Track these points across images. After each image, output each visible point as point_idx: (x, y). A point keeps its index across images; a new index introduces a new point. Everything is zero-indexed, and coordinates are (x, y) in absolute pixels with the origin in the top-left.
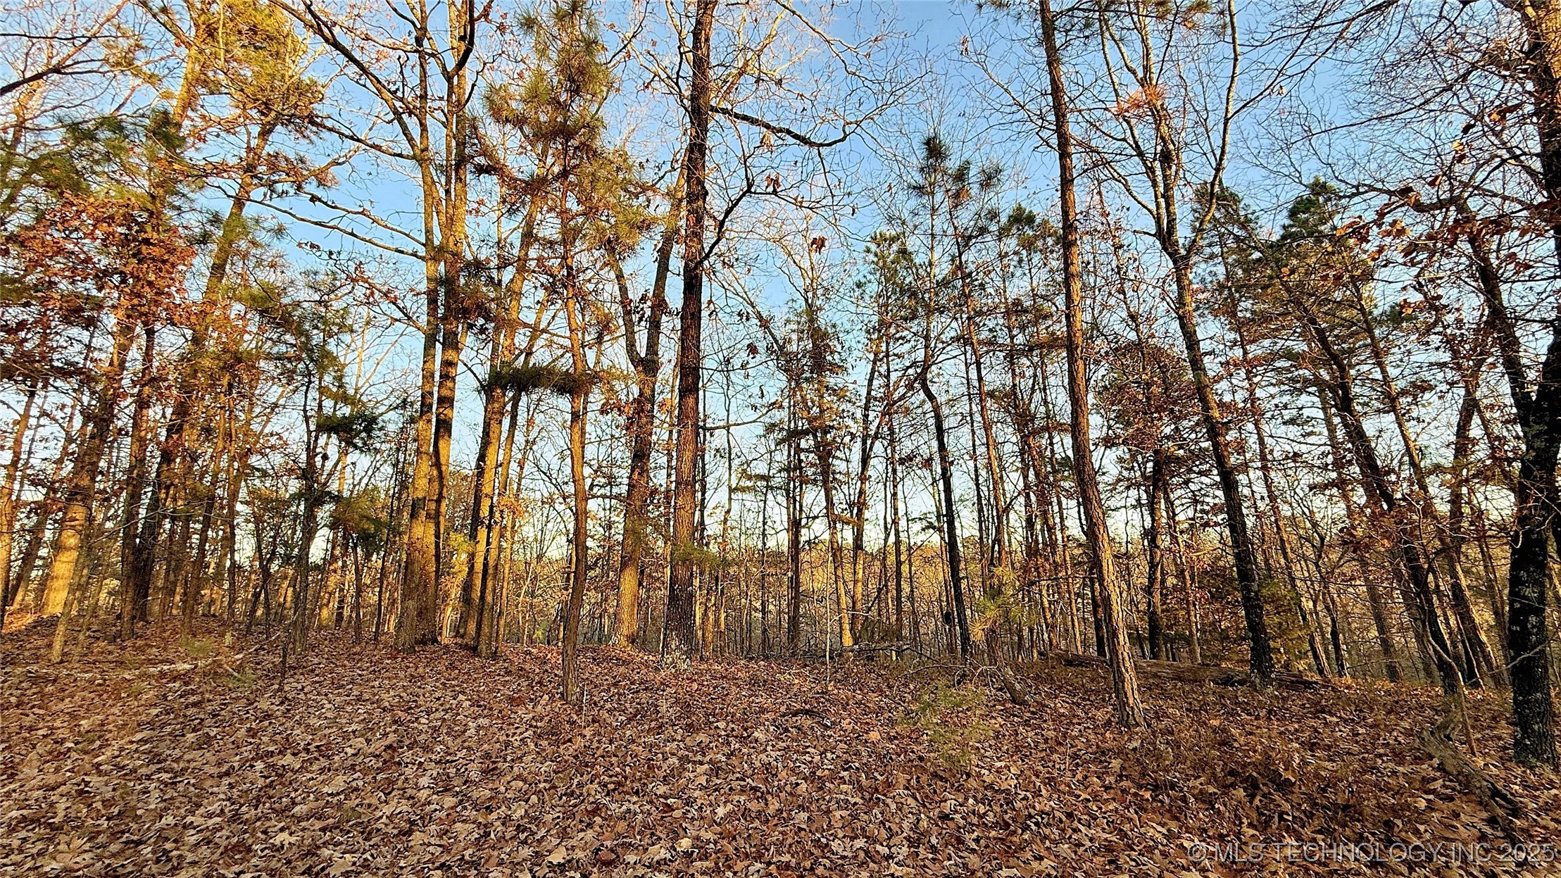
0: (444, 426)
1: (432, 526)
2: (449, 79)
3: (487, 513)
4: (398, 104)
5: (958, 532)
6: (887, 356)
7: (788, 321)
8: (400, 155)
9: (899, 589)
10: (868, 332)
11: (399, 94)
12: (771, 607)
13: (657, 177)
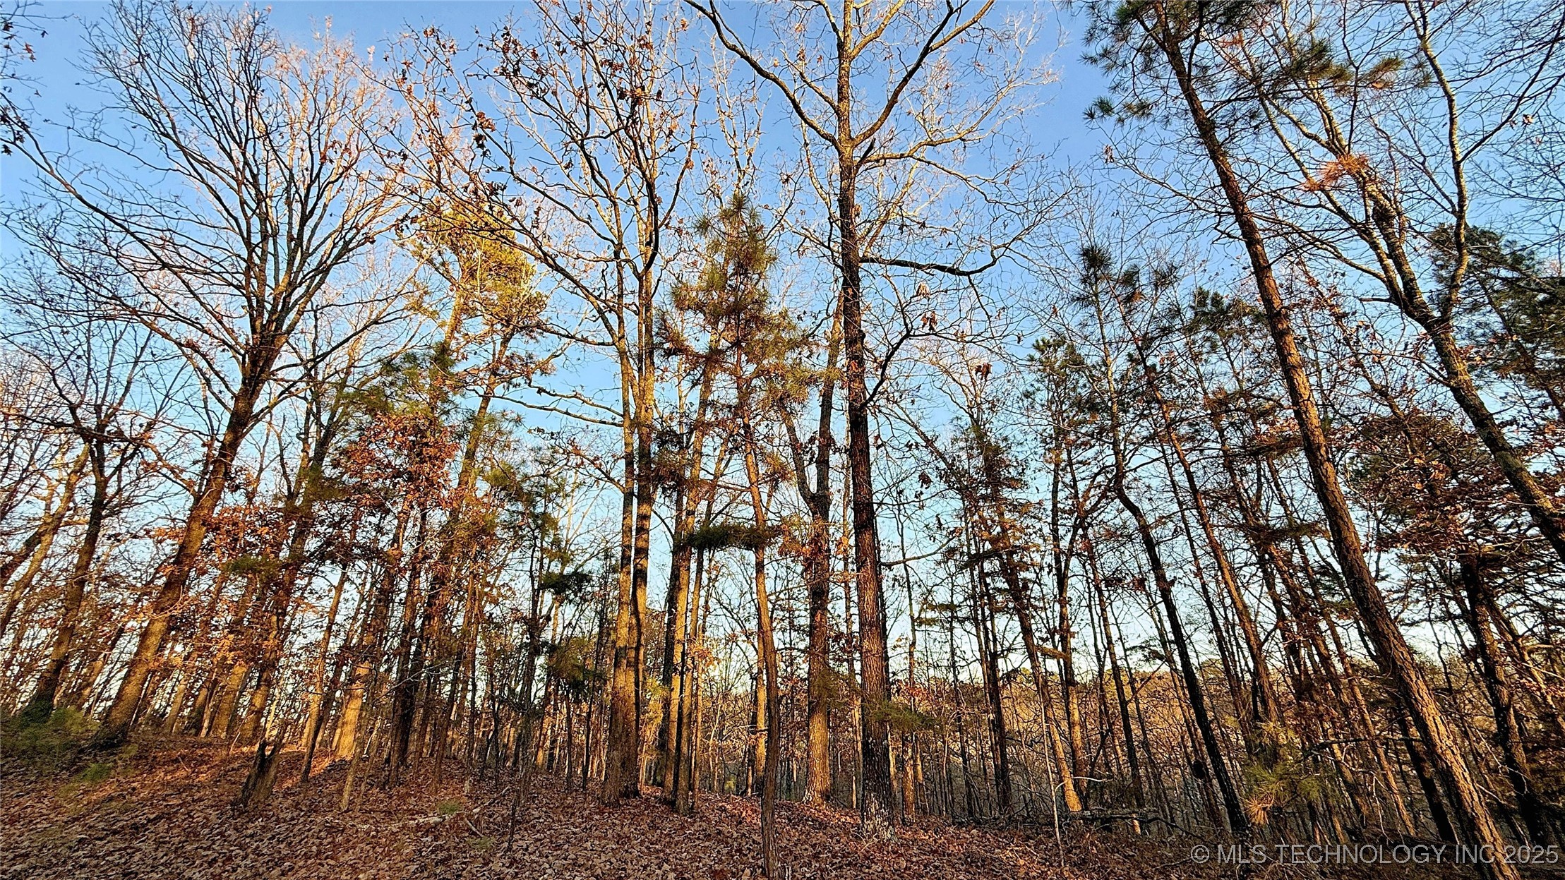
0: (641, 576)
1: (632, 674)
2: (639, 278)
3: (680, 660)
4: (602, 305)
5: (1194, 661)
6: (1070, 464)
7: (956, 440)
8: (603, 344)
9: (1128, 731)
10: (1044, 441)
11: (603, 297)
12: (973, 752)
13: (814, 326)
